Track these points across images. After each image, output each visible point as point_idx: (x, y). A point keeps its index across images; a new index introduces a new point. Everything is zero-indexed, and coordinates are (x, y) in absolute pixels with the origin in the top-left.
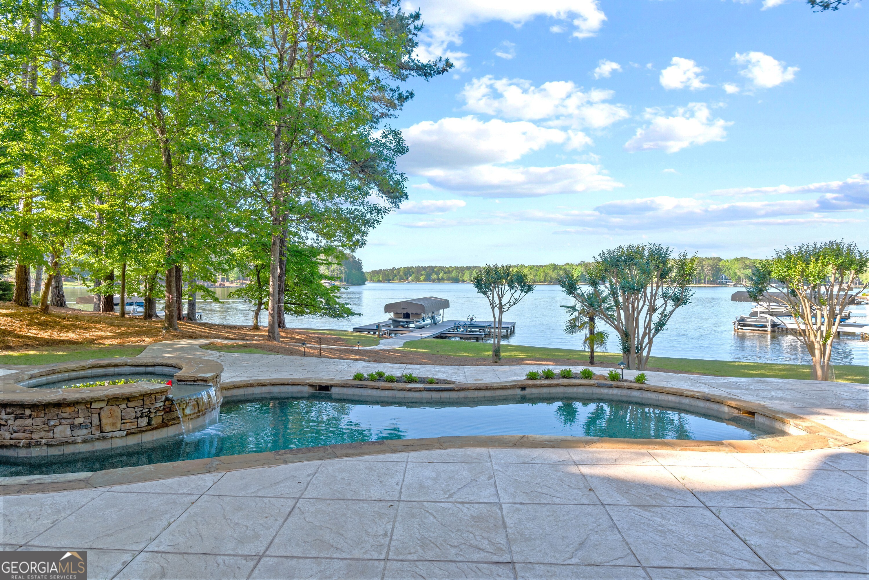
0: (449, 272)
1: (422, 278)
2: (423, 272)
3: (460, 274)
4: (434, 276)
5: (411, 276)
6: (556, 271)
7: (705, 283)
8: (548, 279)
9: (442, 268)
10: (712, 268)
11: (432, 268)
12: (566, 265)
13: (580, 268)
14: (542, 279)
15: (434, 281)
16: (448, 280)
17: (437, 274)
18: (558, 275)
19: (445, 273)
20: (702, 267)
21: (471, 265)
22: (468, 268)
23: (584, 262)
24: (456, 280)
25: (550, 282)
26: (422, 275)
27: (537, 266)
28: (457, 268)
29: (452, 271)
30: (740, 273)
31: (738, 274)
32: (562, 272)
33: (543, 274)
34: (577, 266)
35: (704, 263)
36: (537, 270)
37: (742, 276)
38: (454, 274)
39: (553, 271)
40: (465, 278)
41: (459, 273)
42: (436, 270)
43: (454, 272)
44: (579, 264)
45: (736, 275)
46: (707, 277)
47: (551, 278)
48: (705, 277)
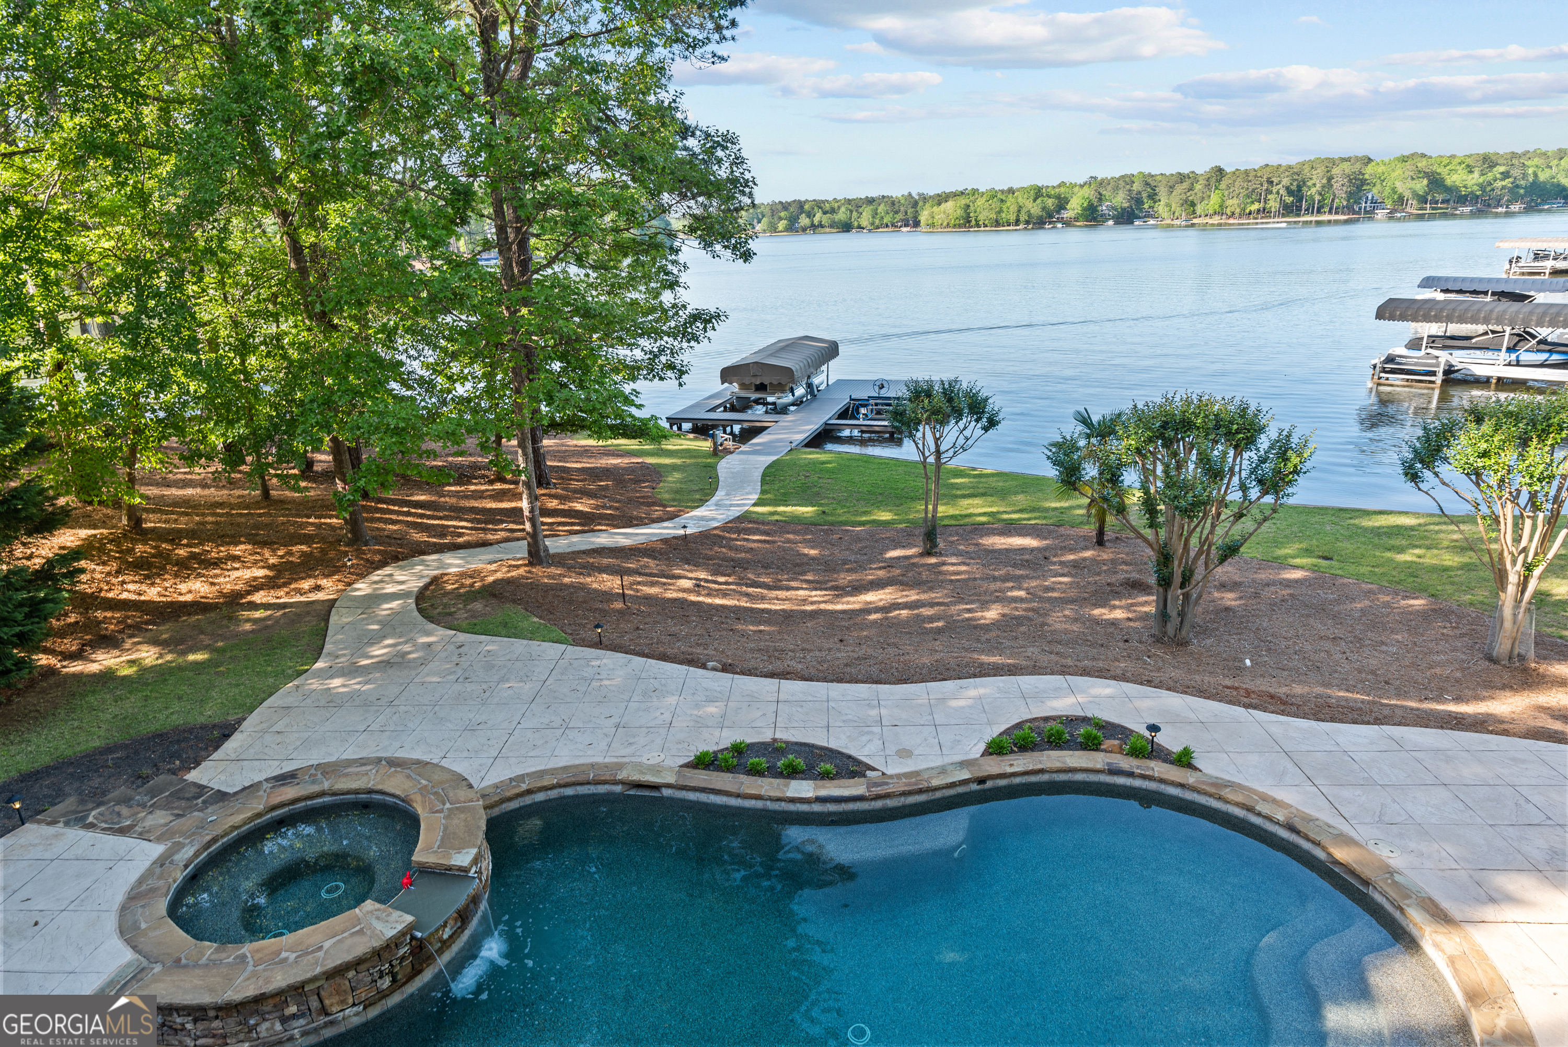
0: (833, 211)
1: (782, 225)
2: (782, 214)
3: (855, 214)
4: (804, 221)
5: (759, 222)
6: (1039, 201)
7: (1330, 212)
8: (1023, 217)
9: (819, 204)
10: (1353, 178)
11: (801, 205)
12: (1059, 186)
13: (1086, 191)
14: (1012, 218)
15: (804, 230)
16: (831, 226)
17: (810, 215)
18: (1044, 209)
19: (825, 213)
20: (1331, 177)
21: (874, 193)
22: (870, 201)
23: (1095, 178)
24: (846, 227)
25: (1027, 222)
26: (781, 219)
27: (1002, 191)
28: (849, 201)
29: (839, 207)
30: (1405, 187)
31: (1400, 190)
32: (1050, 203)
33: (1014, 208)
34: (1082, 186)
35: (1335, 170)
36: (1002, 201)
37: (1407, 194)
38: (841, 215)
39: (1035, 200)
40: (864, 223)
41: (851, 211)
42: (806, 207)
43: (843, 209)
44: (1085, 184)
45: (1395, 193)
46: (1337, 200)
47: (1030, 215)
48: (1333, 200)
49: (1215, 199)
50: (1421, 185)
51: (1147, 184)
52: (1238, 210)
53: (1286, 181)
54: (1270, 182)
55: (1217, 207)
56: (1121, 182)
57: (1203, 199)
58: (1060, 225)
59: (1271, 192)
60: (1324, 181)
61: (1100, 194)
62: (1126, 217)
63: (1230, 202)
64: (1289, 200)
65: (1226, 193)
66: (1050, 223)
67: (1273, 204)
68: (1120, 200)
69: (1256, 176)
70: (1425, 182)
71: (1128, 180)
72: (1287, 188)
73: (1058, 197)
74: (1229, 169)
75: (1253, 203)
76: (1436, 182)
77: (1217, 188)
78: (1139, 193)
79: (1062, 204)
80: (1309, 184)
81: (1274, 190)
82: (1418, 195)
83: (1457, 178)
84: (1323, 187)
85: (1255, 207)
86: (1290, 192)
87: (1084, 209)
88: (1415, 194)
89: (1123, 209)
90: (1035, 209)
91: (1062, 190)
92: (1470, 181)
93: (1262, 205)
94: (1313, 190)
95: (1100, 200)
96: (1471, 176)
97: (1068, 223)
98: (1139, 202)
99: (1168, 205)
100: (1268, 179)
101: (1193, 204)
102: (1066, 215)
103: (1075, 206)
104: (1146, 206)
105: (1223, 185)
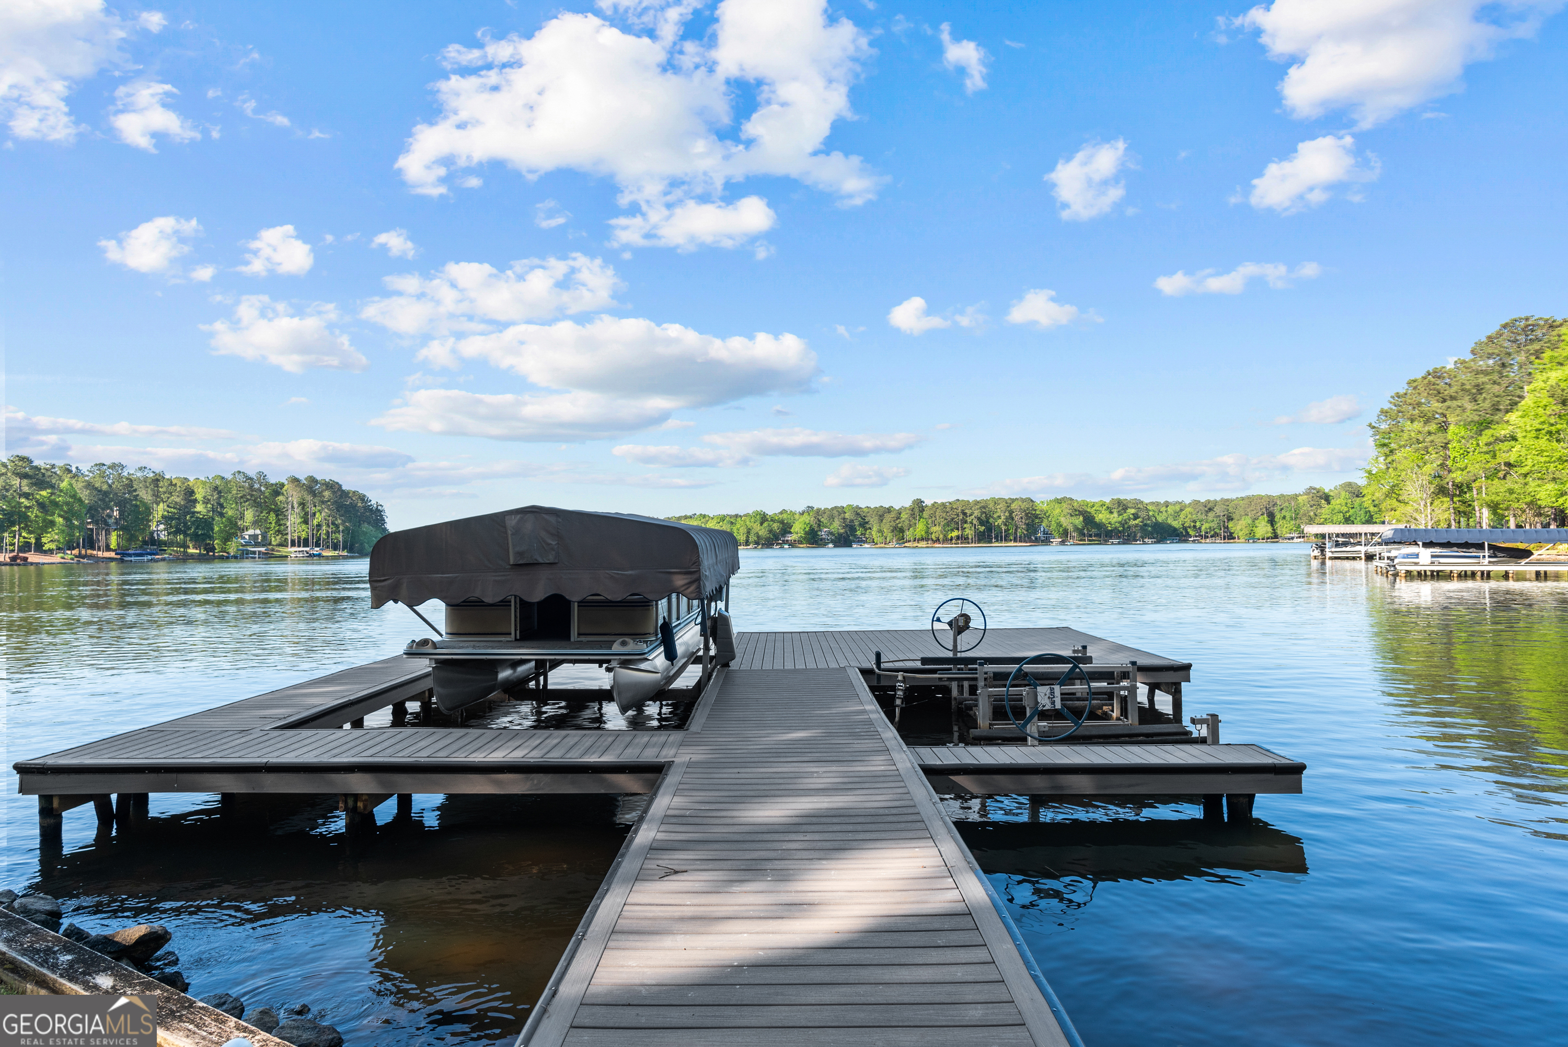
6: (765, 524)
7: (1015, 540)
8: (752, 538)
10: (1027, 515)
12: (781, 513)
13: (806, 518)
14: (743, 538)
18: (771, 531)
20: (1011, 512)
23: (812, 508)
25: (757, 543)
27: (731, 516)
30: (1066, 522)
31: (1064, 525)
32: (776, 526)
33: (743, 530)
34: (802, 514)
35: (1013, 506)
36: (732, 523)
37: (1070, 528)
39: (762, 524)
44: (804, 512)
45: (1061, 526)
46: (1019, 530)
47: (758, 537)
48: (1016, 530)
49: (920, 528)
50: (1079, 521)
51: (858, 514)
52: (941, 537)
53: (977, 513)
54: (965, 514)
55: (923, 533)
56: (835, 512)
57: (910, 526)
58: (786, 546)
59: (966, 522)
60: (1007, 514)
61: (819, 521)
62: (845, 540)
63: (934, 529)
64: (982, 528)
65: (930, 521)
66: (778, 544)
67: (969, 532)
68: (836, 526)
69: (952, 509)
70: (1081, 518)
71: (840, 511)
72: (979, 519)
73: (782, 522)
74: (928, 502)
75: (952, 530)
76: (1089, 520)
77: (921, 517)
78: (852, 521)
79: (786, 528)
80: (995, 516)
81: (969, 520)
82: (1078, 529)
83: (1102, 517)
84: (1006, 519)
85: (955, 534)
86: (982, 523)
87: (806, 533)
88: (1076, 529)
89: (840, 535)
90: (763, 532)
91: (785, 516)
92: (1114, 519)
93: (960, 533)
94: (1000, 521)
95: (819, 525)
96: (1112, 516)
97: (793, 545)
98: (852, 529)
99: (880, 531)
100: (963, 510)
101: (902, 531)
102: (790, 538)
103: (798, 529)
104: (858, 533)
105: (925, 514)
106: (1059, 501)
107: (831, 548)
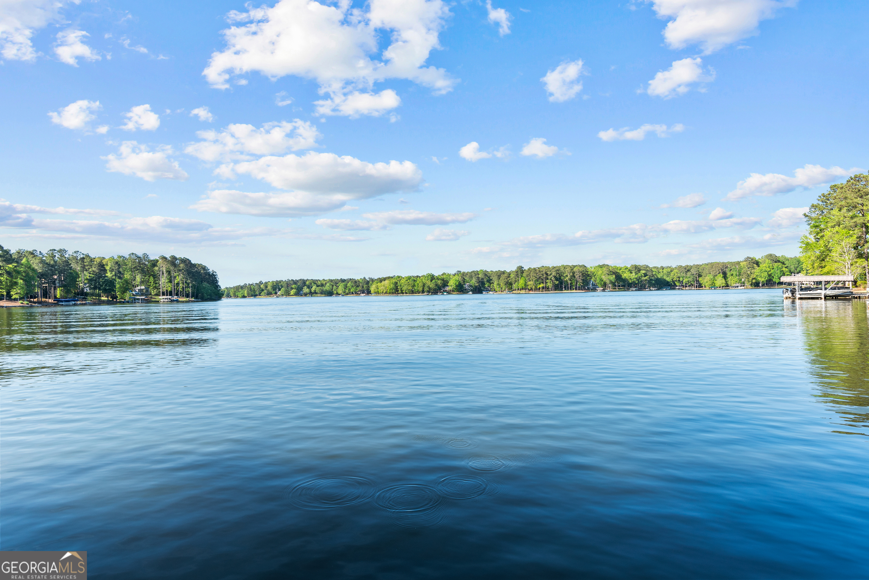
0: (322, 285)
1: (292, 292)
2: (293, 286)
3: (335, 287)
4: (306, 290)
5: (280, 290)
6: (434, 281)
7: (576, 289)
8: (426, 289)
9: (315, 282)
10: (583, 274)
11: (304, 282)
12: (443, 275)
13: (457, 277)
14: (421, 289)
15: (306, 295)
16: (321, 293)
17: (309, 287)
18: (436, 285)
19: (318, 286)
20: (574, 273)
21: (345, 278)
22: (343, 281)
23: (460, 272)
24: (330, 294)
25: (429, 292)
26: (292, 289)
28: (331, 281)
29: (326, 284)
30: (605, 278)
31: (604, 280)
32: (439, 282)
33: (421, 284)
34: (454, 275)
35: (575, 269)
36: (414, 281)
37: (608, 282)
38: (327, 288)
39: (431, 281)
40: (340, 291)
41: (333, 286)
42: (307, 283)
43: (328, 284)
44: (455, 274)
45: (602, 281)
46: (578, 283)
47: (429, 288)
48: (576, 283)
49: (522, 282)
50: (613, 278)
51: (486, 275)
52: (534, 287)
53: (554, 274)
54: (547, 274)
55: (523, 285)
56: (473, 274)
57: (516, 281)
58: (445, 293)
59: (548, 279)
60: (571, 274)
61: (464, 279)
62: (478, 290)
63: (529, 283)
64: (557, 282)
65: (527, 278)
66: (440, 292)
67: (550, 285)
68: (474, 282)
69: (540, 271)
70: (614, 276)
71: (476, 273)
72: (555, 277)
73: (443, 280)
74: (526, 268)
75: (540, 284)
76: (618, 277)
77: (522, 276)
78: (483, 279)
79: (445, 283)
80: (564, 275)
81: (549, 277)
82: (612, 282)
83: (626, 275)
84: (571, 277)
85: (541, 286)
86: (557, 279)
87: (456, 286)
88: (611, 282)
89: (476, 287)
90: (432, 285)
91: (444, 276)
92: (632, 277)
93: (544, 285)
94: (567, 278)
95: (464, 282)
96: (632, 275)
97: (449, 293)
98: (483, 283)
99: (499, 284)
100: (546, 272)
101: (511, 284)
102: (448, 289)
103: (452, 284)
104: (486, 286)
105: (524, 275)
106: (601, 267)
107: (471, 294)
